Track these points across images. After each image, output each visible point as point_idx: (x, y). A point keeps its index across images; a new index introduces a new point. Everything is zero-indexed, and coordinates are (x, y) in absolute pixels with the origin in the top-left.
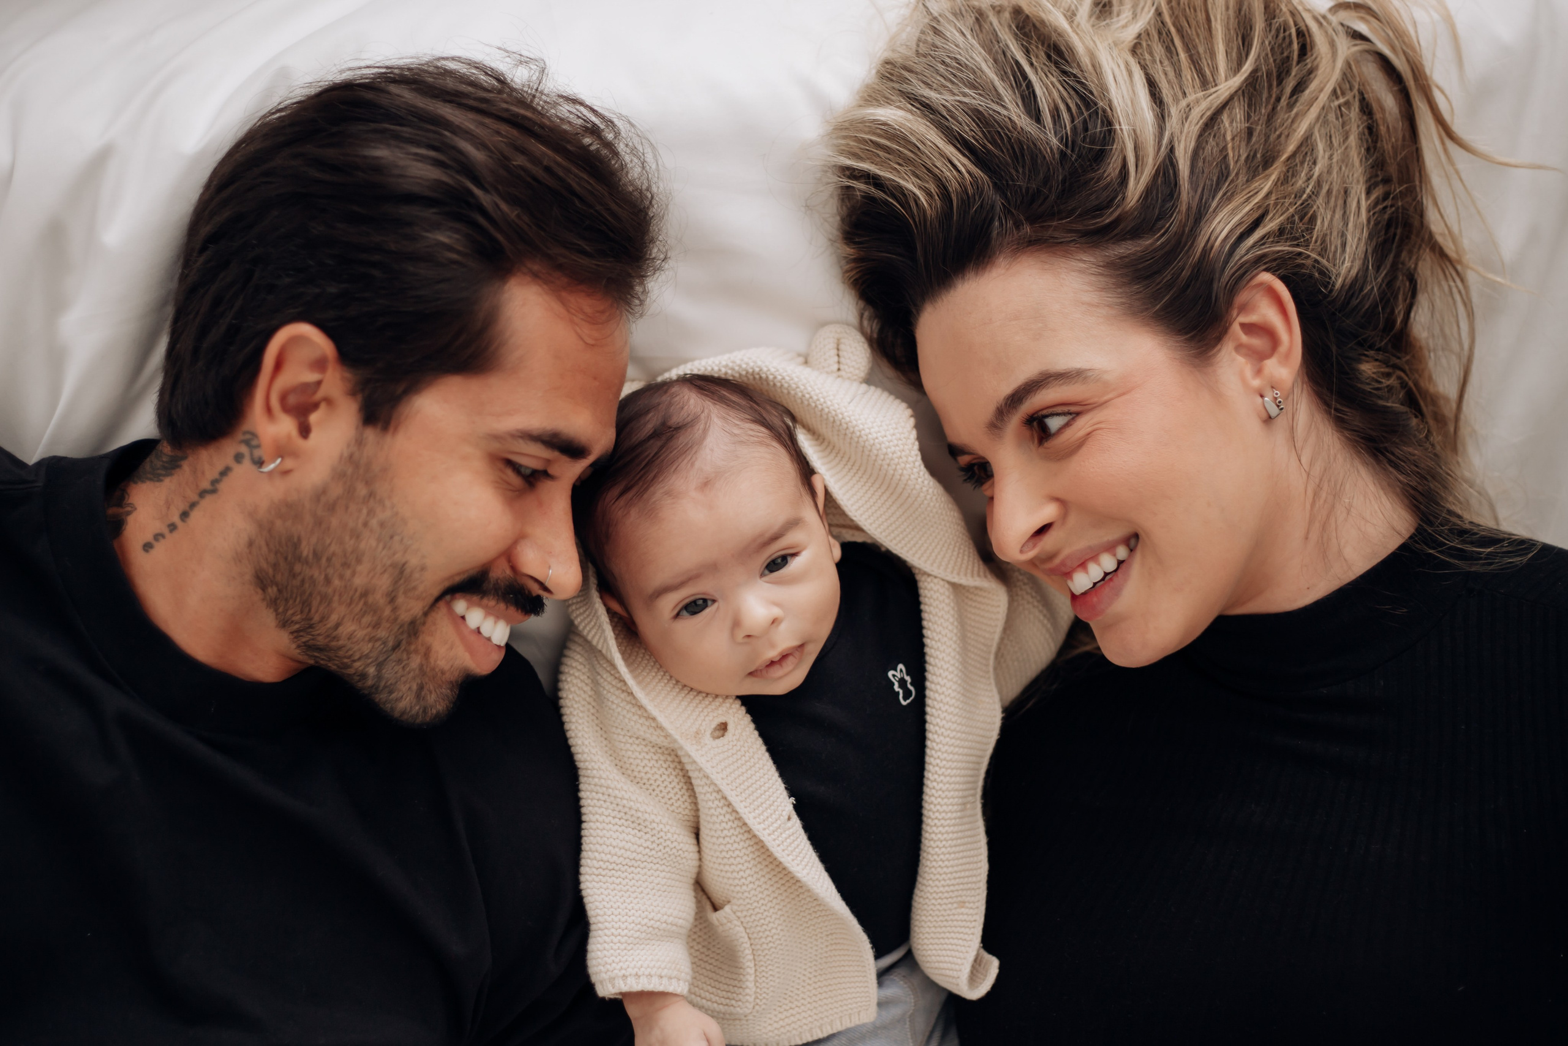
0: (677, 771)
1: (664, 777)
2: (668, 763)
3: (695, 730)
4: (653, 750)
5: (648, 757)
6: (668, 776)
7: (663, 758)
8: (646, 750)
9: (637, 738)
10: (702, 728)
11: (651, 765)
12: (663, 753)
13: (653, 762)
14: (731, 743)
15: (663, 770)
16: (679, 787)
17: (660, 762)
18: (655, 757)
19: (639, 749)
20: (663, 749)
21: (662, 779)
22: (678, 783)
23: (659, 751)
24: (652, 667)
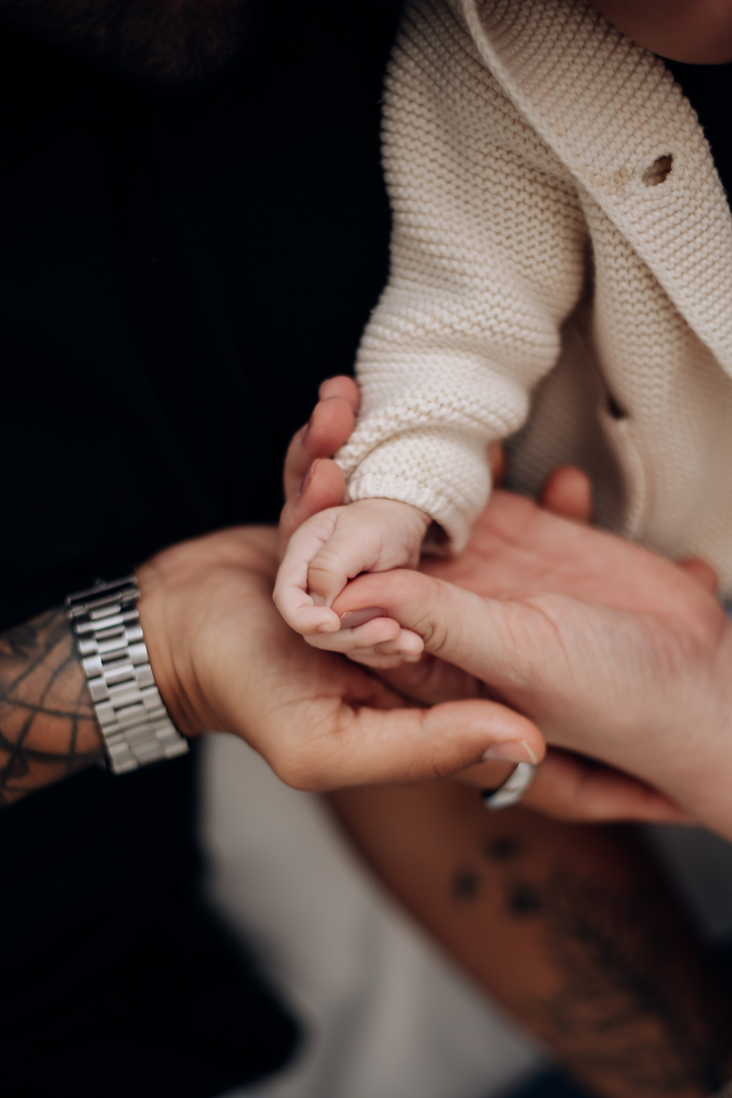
0: (559, 217)
1: (535, 222)
2: (548, 202)
3: (616, 168)
4: (530, 176)
5: (519, 185)
6: (542, 223)
7: (542, 192)
8: (518, 173)
9: (509, 152)
10: (628, 166)
11: (519, 199)
12: (545, 185)
13: (524, 195)
14: (675, 193)
15: (536, 211)
16: (552, 243)
17: (536, 198)
18: (530, 189)
19: (507, 169)
20: (547, 178)
21: (529, 225)
22: (553, 237)
23: (540, 179)
24: (579, 24)
